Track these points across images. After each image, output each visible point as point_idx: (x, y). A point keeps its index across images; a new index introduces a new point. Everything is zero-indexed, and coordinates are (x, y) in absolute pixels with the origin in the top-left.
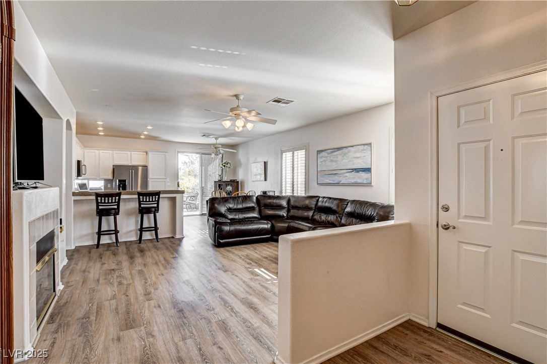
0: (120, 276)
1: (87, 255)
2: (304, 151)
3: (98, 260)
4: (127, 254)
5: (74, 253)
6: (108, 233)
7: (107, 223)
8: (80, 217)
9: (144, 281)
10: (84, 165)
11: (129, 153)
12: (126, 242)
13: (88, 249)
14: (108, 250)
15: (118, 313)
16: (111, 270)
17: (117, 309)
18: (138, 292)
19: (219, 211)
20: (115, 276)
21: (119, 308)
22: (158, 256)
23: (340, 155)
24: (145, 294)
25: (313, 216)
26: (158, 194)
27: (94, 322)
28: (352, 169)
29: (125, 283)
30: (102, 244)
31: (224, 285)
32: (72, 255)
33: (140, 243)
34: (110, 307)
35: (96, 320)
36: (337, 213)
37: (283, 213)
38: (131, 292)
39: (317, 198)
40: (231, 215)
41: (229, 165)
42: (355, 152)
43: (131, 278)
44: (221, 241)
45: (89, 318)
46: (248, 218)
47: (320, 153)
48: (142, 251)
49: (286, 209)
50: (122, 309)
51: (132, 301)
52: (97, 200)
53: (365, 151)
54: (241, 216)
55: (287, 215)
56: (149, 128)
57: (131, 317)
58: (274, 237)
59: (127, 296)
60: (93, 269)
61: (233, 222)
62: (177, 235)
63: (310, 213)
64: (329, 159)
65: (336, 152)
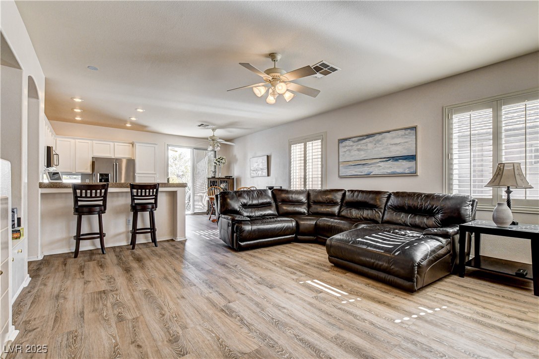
0: (116, 304)
1: (60, 268)
2: (320, 141)
3: (78, 276)
4: (118, 264)
5: (42, 266)
6: (90, 236)
7: (90, 224)
8: (50, 216)
9: (158, 311)
10: (56, 154)
11: (112, 144)
12: (114, 248)
13: (62, 260)
14: (90, 260)
16: (100, 292)
18: (156, 336)
19: (234, 208)
20: (109, 305)
22: (164, 267)
23: (370, 142)
24: (170, 340)
25: (339, 212)
26: (155, 187)
28: (388, 158)
29: (129, 317)
30: (82, 252)
31: (285, 311)
32: (39, 269)
33: (133, 248)
36: (377, 208)
37: (303, 209)
38: (142, 336)
39: (343, 192)
40: (247, 212)
41: (223, 161)
42: (393, 138)
43: (137, 307)
44: (242, 244)
46: (265, 215)
47: (342, 143)
48: (139, 260)
49: (306, 204)
52: (75, 193)
53: (406, 136)
54: (258, 213)
55: (308, 212)
56: (140, 110)
58: (298, 237)
59: (139, 346)
60: (71, 293)
61: (253, 220)
62: (178, 238)
63: (336, 209)
64: (355, 148)
65: (365, 139)
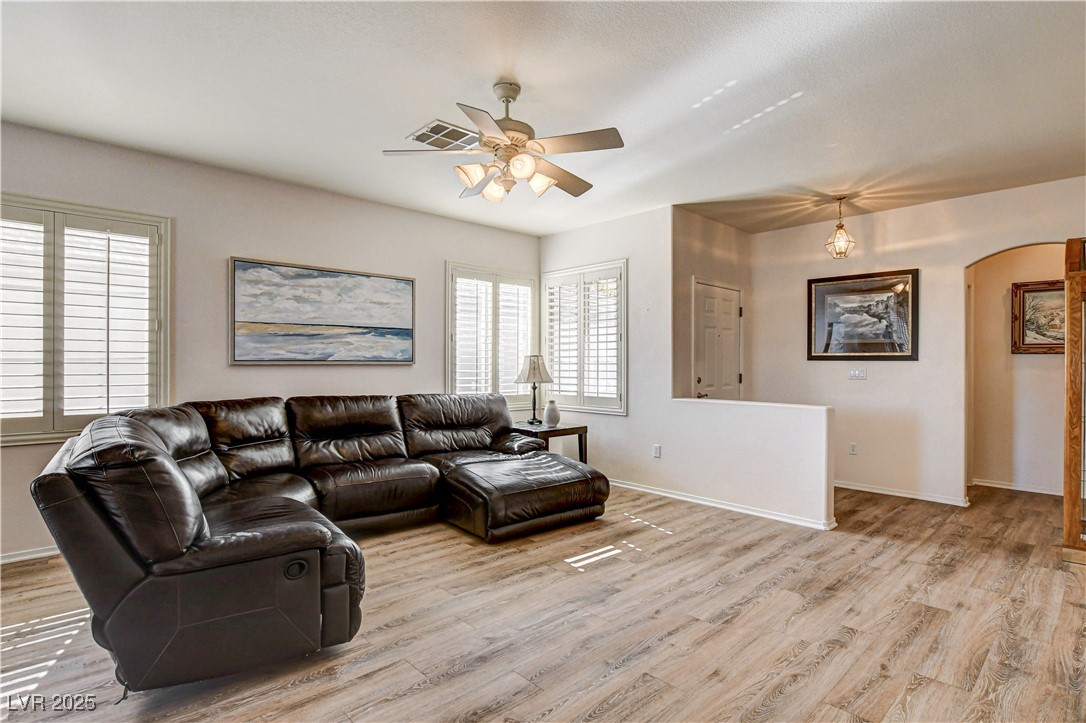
2: (145, 239)
15: (936, 641)
17: (932, 650)
18: (848, 663)
21: (925, 649)
24: (842, 647)
27: (993, 650)
34: (943, 661)
35: (988, 650)
45: (1002, 663)
47: (243, 269)
50: (921, 643)
51: (885, 648)
53: (398, 294)
57: (918, 620)
59: (884, 667)
64: (286, 291)
65: (315, 277)
